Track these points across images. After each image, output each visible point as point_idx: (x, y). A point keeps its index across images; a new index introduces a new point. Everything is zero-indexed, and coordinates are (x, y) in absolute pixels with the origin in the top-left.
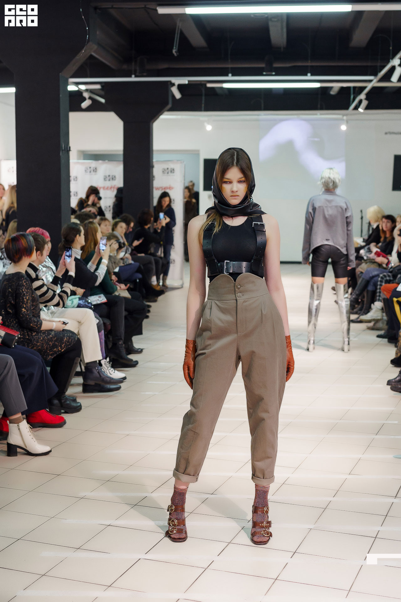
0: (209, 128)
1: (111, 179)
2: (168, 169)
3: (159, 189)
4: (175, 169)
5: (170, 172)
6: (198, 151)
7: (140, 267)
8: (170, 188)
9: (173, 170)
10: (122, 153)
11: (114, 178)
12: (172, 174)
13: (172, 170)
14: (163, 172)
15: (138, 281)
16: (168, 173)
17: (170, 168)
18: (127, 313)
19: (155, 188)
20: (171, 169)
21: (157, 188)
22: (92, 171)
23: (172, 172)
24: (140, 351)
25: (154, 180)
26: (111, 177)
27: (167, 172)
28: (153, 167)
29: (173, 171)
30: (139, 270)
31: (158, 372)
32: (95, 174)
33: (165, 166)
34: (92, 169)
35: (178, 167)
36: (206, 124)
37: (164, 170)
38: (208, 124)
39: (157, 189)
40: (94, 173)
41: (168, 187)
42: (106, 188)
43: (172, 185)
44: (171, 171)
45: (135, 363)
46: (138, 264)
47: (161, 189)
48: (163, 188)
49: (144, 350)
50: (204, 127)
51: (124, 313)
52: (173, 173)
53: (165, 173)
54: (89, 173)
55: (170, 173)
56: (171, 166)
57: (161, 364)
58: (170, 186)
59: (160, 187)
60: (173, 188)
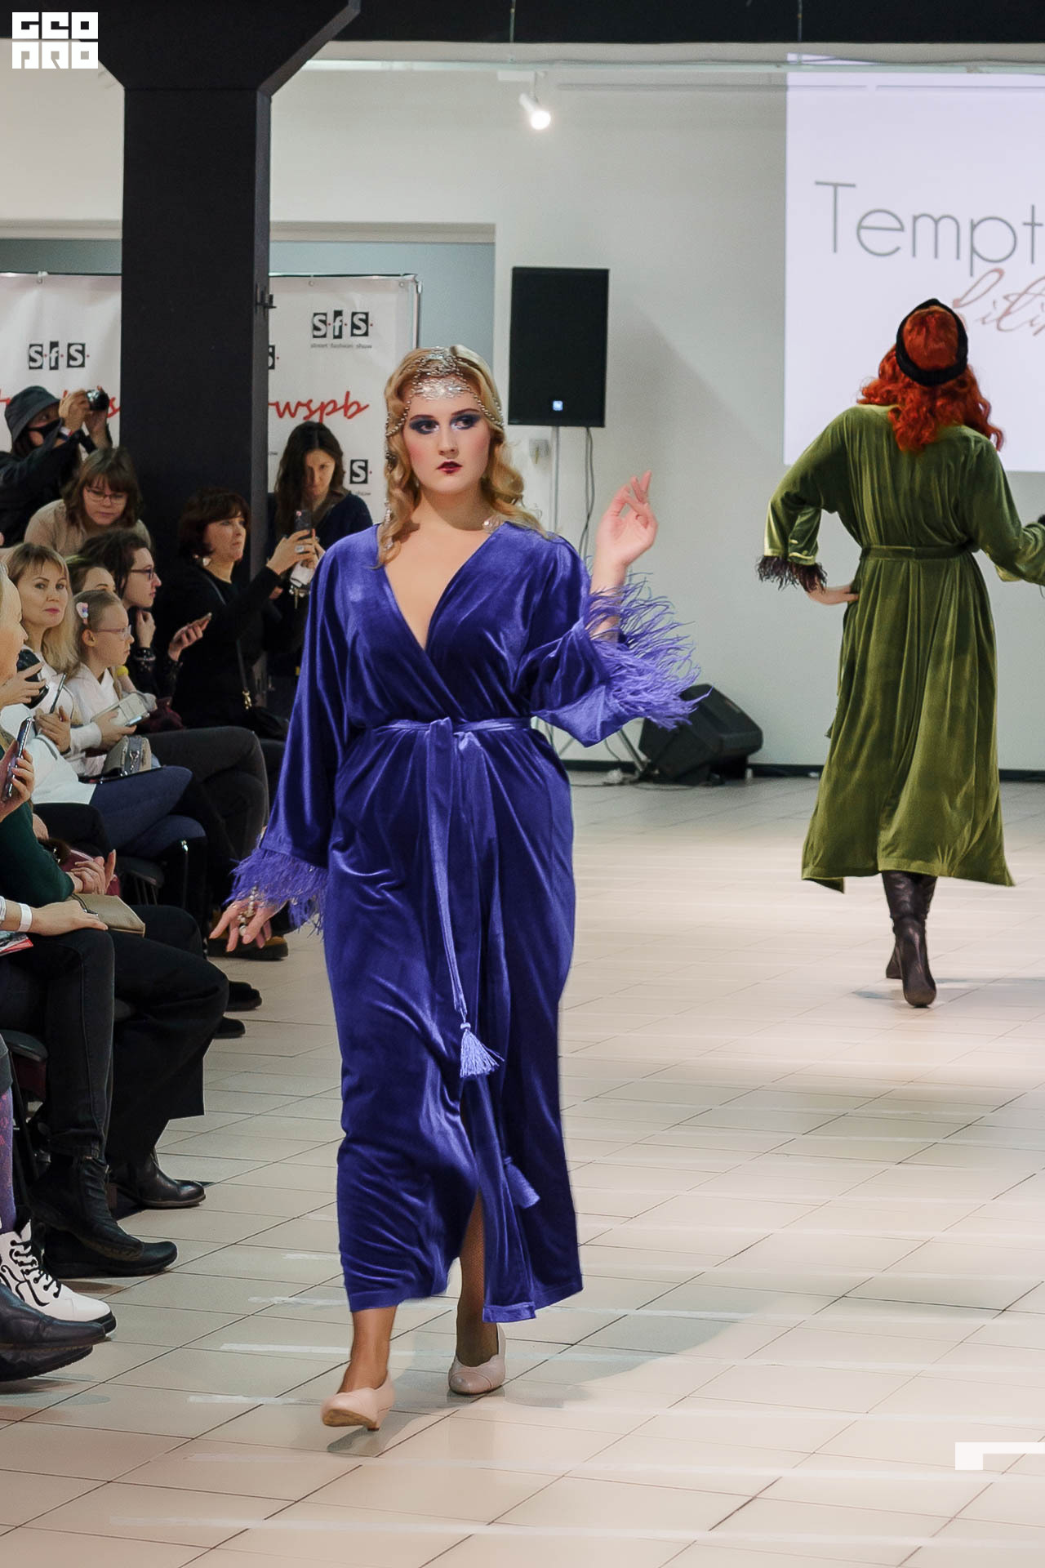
0: (540, 119)
1: (62, 361)
2: (338, 314)
3: (293, 415)
4: (374, 320)
5: (347, 330)
6: (490, 229)
7: (192, 787)
9: (366, 321)
10: (118, 235)
11: (78, 356)
12: (359, 340)
13: (359, 320)
14: (316, 328)
15: (186, 848)
16: (340, 336)
17: (347, 310)
18: (126, 1010)
19: (277, 405)
20: (354, 315)
21: (288, 405)
23: (359, 330)
24: (190, 1196)
25: (273, 367)
26: (65, 349)
27: (332, 331)
28: (268, 304)
29: (362, 324)
30: (187, 806)
31: (276, 1300)
33: (327, 302)
35: (386, 309)
36: (525, 101)
37: (320, 321)
38: (536, 100)
39: (286, 410)
41: (341, 402)
43: (359, 395)
44: (354, 326)
45: (160, 1255)
46: (183, 774)
48: (314, 406)
49: (206, 1190)
50: (517, 119)
51: (115, 1009)
52: (366, 334)
53: (324, 336)
55: (348, 336)
56: (355, 300)
57: (291, 1256)
58: (348, 394)
59: (299, 404)
60: (360, 410)
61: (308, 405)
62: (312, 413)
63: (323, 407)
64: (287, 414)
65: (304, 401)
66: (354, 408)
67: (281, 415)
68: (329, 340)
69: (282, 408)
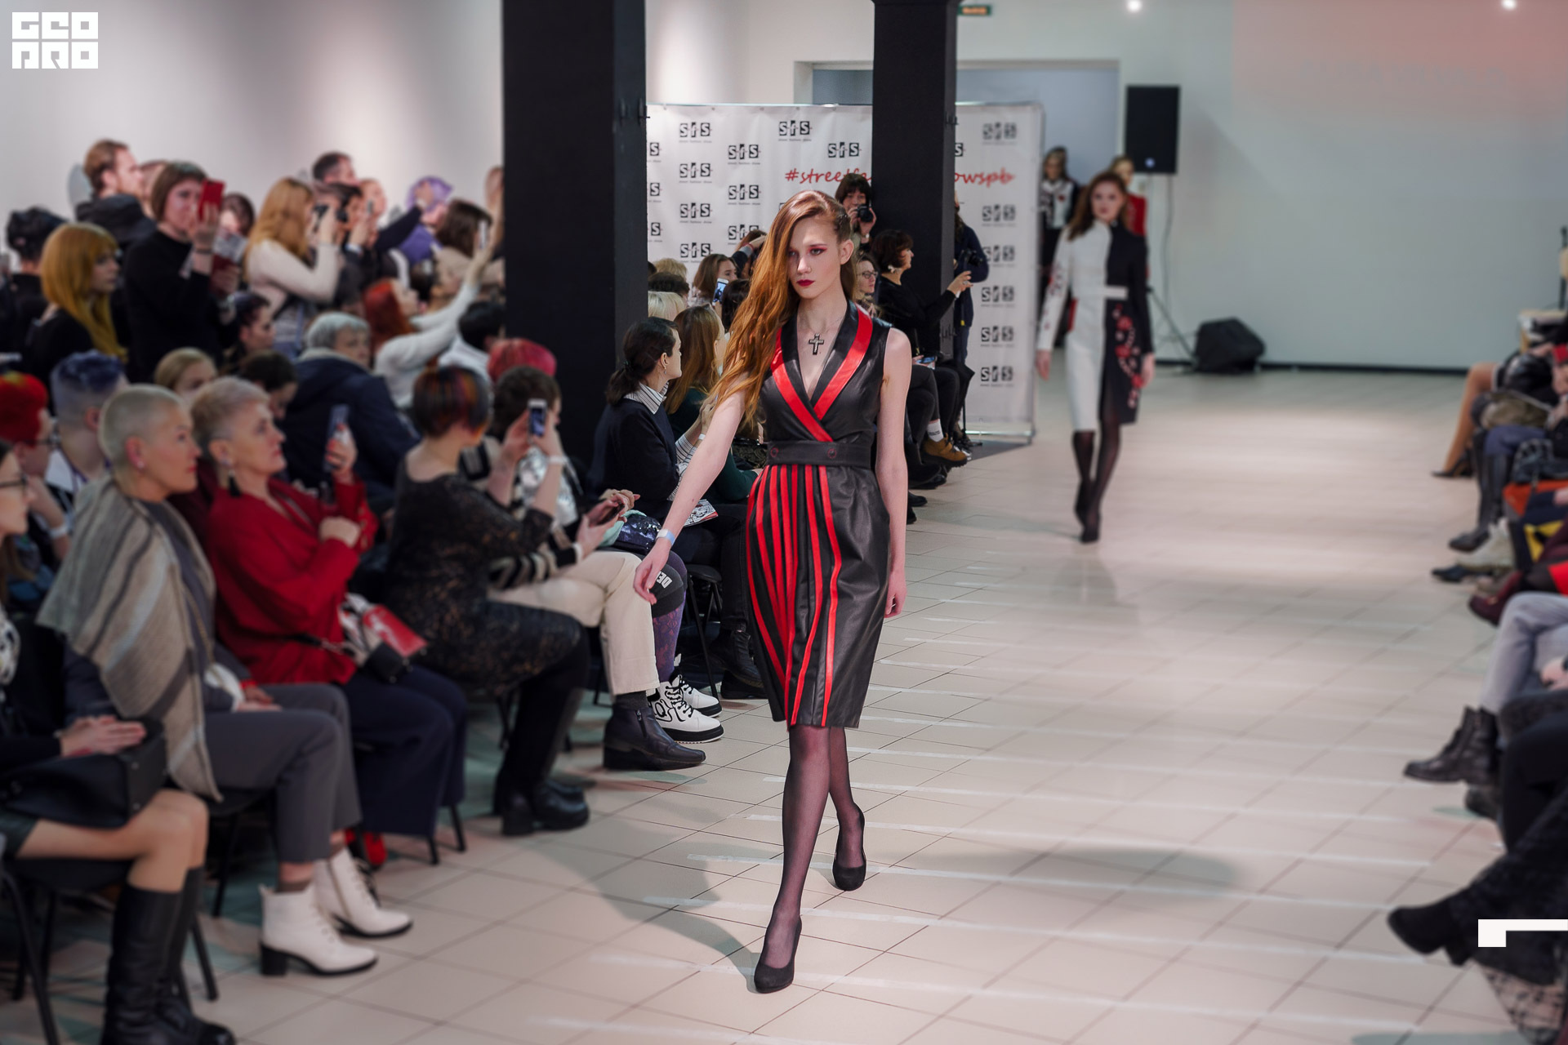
1: (847, 153)
2: (998, 125)
3: (973, 181)
4: (1019, 127)
5: (1003, 135)
6: (1117, 62)
8: (1004, 177)
9: (1014, 128)
11: (854, 150)
12: (1010, 140)
13: (1010, 128)
14: (985, 133)
16: (998, 137)
17: (1003, 123)
19: (964, 176)
20: (1007, 126)
21: (970, 177)
22: (798, 131)
23: (1011, 133)
25: (961, 155)
26: (847, 146)
27: (993, 134)
28: (953, 122)
29: (1011, 131)
32: (805, 140)
33: (991, 118)
34: (797, 125)
35: (1026, 122)
37: (987, 129)
39: (969, 179)
40: (803, 137)
41: (999, 173)
42: (833, 176)
43: (1008, 171)
44: (1007, 132)
47: (978, 179)
48: (985, 176)
52: (1015, 136)
53: (990, 138)
54: (788, 137)
55: (1003, 138)
56: (1007, 117)
58: (1003, 170)
59: (976, 176)
60: (1010, 177)
61: (981, 176)
62: (983, 180)
63: (989, 178)
64: (969, 182)
65: (979, 173)
66: (1006, 178)
67: (966, 181)
68: (993, 140)
69: (967, 177)
